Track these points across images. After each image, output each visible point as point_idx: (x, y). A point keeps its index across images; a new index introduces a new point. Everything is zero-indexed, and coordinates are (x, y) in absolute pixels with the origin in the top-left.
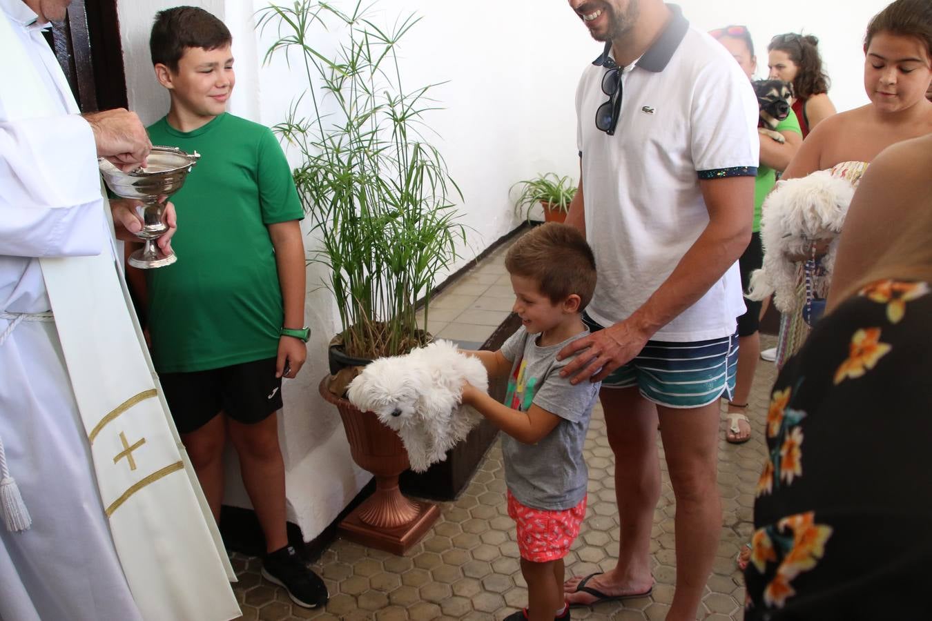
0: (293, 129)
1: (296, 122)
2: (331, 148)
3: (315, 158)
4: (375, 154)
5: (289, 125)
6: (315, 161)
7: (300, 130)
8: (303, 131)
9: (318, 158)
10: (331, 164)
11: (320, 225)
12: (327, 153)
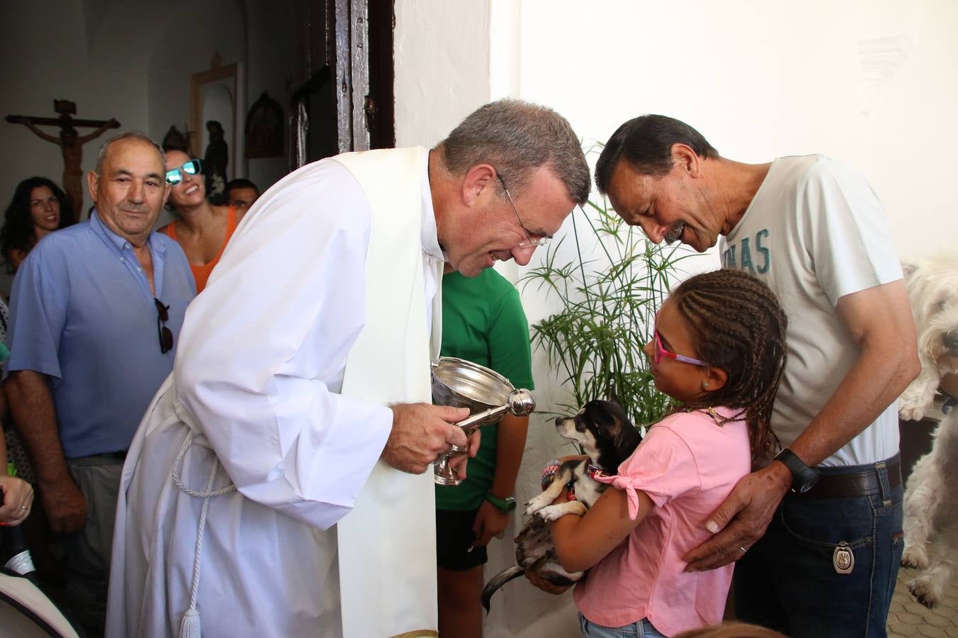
0: (553, 273)
1: (557, 265)
2: (596, 295)
3: (577, 305)
4: (642, 303)
5: (550, 270)
6: (576, 308)
7: (561, 274)
8: (565, 277)
9: (579, 306)
10: (593, 313)
11: (571, 377)
12: (589, 301)
